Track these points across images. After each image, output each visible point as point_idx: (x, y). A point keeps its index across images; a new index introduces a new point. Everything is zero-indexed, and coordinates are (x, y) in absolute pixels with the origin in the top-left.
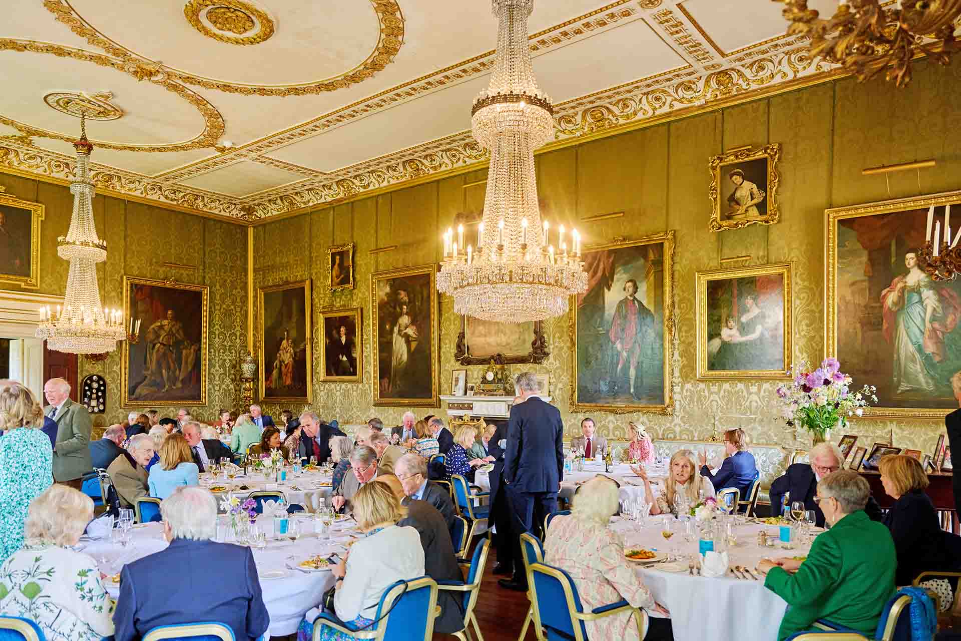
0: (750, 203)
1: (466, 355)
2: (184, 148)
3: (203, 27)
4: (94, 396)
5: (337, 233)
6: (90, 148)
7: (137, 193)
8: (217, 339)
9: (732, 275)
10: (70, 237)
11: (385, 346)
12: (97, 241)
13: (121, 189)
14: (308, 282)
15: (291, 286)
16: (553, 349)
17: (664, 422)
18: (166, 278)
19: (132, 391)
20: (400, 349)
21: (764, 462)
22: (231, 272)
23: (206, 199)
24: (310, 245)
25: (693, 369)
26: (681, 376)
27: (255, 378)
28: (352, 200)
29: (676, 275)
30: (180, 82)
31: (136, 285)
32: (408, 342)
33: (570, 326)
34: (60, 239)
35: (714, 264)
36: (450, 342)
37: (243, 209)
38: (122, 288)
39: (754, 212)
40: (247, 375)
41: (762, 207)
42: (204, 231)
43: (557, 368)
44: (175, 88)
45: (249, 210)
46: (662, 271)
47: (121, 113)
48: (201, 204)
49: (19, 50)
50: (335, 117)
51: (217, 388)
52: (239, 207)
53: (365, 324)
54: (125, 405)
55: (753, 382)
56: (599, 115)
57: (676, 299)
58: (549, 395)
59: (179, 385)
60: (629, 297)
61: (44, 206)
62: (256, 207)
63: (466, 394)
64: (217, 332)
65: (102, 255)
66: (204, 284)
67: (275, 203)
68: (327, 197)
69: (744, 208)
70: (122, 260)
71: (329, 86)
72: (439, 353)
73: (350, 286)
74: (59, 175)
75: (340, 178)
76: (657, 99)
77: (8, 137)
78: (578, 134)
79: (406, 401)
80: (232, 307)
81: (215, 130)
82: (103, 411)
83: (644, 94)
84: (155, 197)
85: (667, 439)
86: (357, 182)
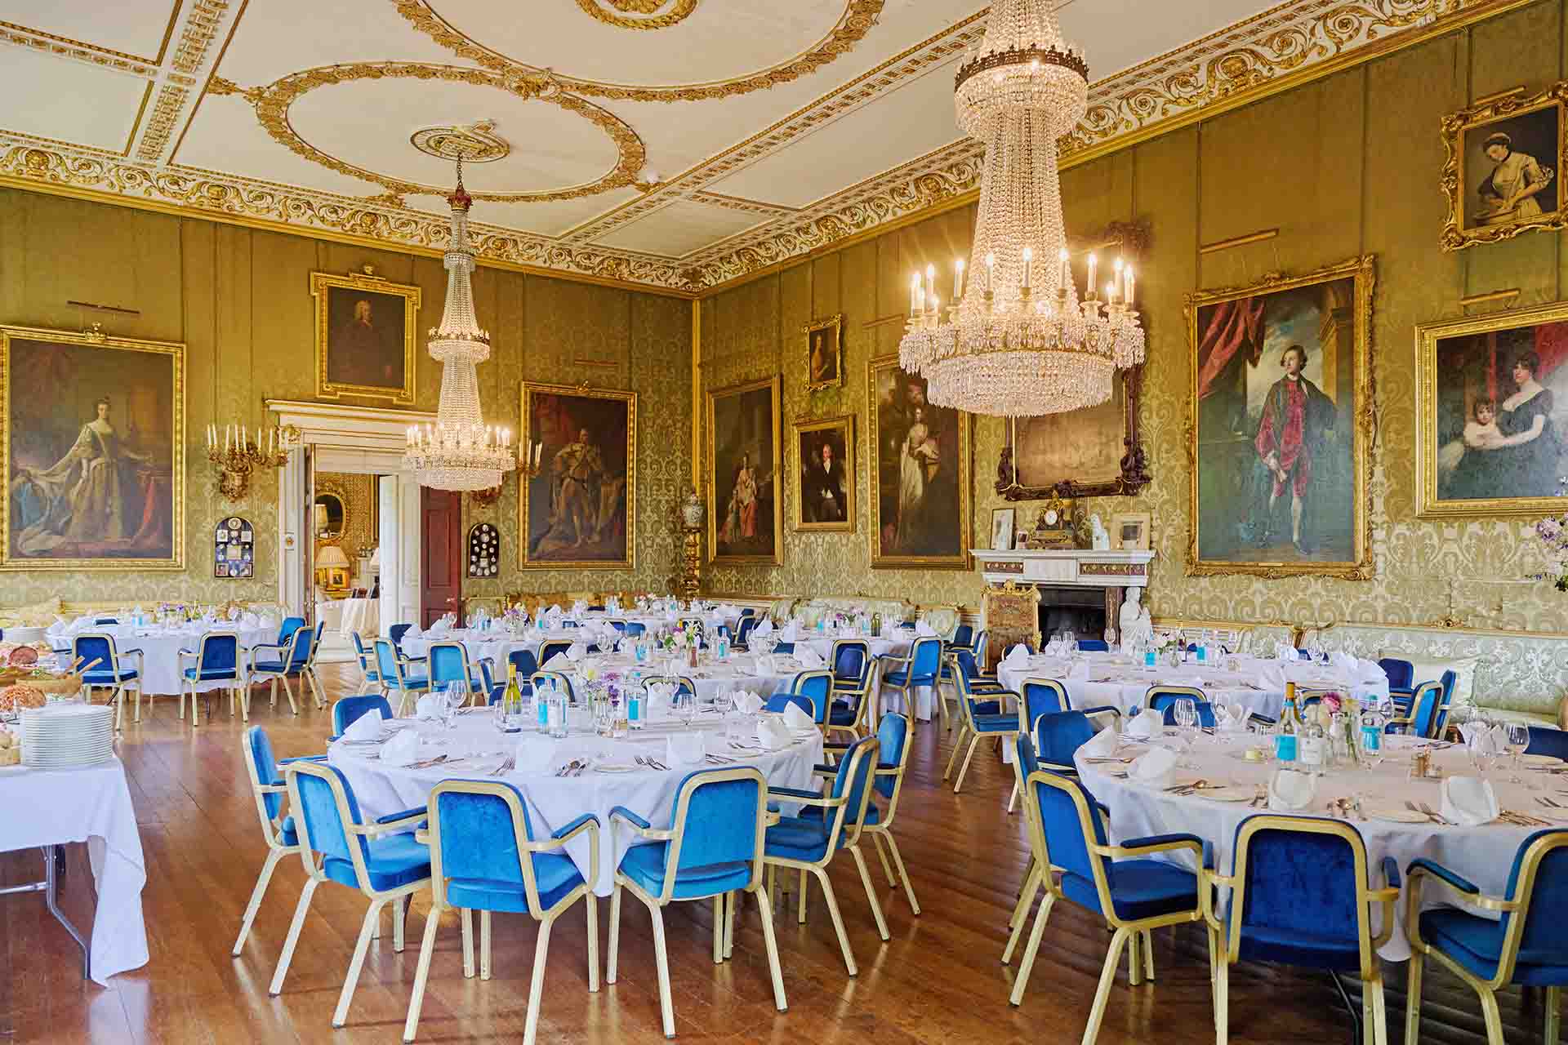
0: (1522, 193)
1: (1014, 484)
2: (592, 190)
3: (600, 11)
4: (484, 553)
5: (819, 301)
6: (468, 202)
7: (538, 261)
8: (648, 471)
9: (1486, 327)
10: (443, 330)
11: (889, 475)
12: (477, 332)
13: (519, 258)
14: (776, 379)
15: (751, 387)
16: (1157, 470)
17: (1353, 592)
18: (579, 383)
19: (533, 546)
20: (912, 476)
21: (1546, 665)
22: (668, 369)
23: (632, 264)
24: (780, 323)
25: (1410, 498)
26: (1387, 512)
27: (702, 529)
28: (840, 248)
29: (1379, 332)
30: (577, 94)
31: (538, 394)
32: (924, 467)
33: (1187, 431)
34: (432, 332)
35: (1452, 307)
36: (989, 463)
37: (685, 274)
38: (519, 400)
39: (1531, 208)
40: (690, 523)
41: (1546, 199)
42: (630, 312)
43: (1165, 502)
44: (571, 103)
45: (694, 276)
46: (1352, 326)
47: (505, 148)
48: (626, 272)
49: (374, 77)
50: (800, 120)
51: (649, 543)
52: (680, 271)
53: (859, 440)
54: (525, 566)
55: (1528, 519)
56: (1239, 65)
57: (1379, 375)
58: (1151, 548)
59: (596, 538)
60: (1290, 376)
61: (419, 289)
62: (704, 270)
63: (1013, 547)
64: (649, 460)
65: (485, 352)
66: (631, 390)
67: (729, 262)
68: (803, 246)
69: (1512, 202)
70: (520, 360)
71: (784, 74)
72: (972, 482)
73: (837, 382)
74: (438, 244)
75: (822, 214)
76: (1344, 24)
77: (373, 199)
78: (1201, 103)
79: (921, 560)
80: (670, 422)
81: (633, 159)
82: (494, 575)
83: (1318, 19)
84: (563, 266)
85: (1360, 622)
86: (846, 219)
